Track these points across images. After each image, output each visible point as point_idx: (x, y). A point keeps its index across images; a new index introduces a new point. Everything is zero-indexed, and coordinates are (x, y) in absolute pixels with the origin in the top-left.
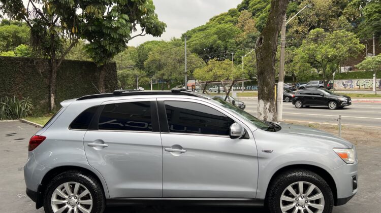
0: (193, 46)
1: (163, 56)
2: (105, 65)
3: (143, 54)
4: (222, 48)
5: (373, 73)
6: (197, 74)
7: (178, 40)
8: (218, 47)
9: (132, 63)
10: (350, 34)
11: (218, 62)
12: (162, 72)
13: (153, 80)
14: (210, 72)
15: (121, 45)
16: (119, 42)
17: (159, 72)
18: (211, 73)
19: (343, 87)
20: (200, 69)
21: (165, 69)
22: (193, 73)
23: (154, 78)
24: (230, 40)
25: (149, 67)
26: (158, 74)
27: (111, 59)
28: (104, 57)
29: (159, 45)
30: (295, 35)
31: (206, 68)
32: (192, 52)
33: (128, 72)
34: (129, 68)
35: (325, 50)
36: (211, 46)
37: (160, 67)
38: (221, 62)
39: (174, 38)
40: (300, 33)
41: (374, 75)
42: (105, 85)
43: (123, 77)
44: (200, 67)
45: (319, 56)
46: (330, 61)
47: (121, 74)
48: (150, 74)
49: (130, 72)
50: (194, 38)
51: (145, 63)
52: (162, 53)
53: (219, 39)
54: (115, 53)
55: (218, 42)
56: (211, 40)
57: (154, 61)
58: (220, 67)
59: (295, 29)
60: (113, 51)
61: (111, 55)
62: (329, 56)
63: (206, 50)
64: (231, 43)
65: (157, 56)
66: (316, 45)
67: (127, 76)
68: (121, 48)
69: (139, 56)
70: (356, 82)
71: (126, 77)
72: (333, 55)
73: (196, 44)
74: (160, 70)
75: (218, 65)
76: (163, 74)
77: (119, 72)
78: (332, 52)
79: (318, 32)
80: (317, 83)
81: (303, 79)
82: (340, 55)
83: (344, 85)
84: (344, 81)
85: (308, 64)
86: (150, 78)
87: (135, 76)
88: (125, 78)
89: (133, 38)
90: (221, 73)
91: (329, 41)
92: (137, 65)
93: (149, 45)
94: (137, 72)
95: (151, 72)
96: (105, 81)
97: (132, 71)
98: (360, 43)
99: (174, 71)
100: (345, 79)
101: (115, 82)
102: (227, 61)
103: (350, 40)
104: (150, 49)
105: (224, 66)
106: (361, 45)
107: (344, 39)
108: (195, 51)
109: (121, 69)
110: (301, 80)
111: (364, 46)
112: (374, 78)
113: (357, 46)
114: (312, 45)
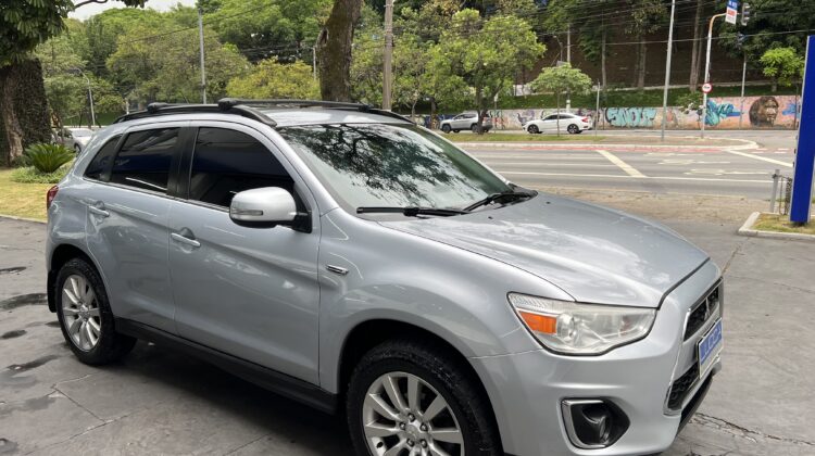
0: (225, 26)
1: (154, 47)
2: (15, 64)
3: (101, 39)
4: (292, 37)
5: (566, 97)
6: (235, 89)
7: (189, 9)
8: (282, 33)
9: (75, 59)
10: (522, 23)
11: (279, 65)
12: (153, 83)
13: (130, 102)
14: (264, 87)
15: (50, 23)
16: (46, 16)
17: (144, 83)
18: (266, 90)
19: (518, 124)
20: (242, 78)
21: (159, 78)
22: (227, 88)
23: (132, 95)
24: (307, 19)
25: (120, 71)
26: (144, 87)
27: (28, 53)
28: (12, 46)
29: (142, 20)
30: (436, 17)
31: (254, 79)
32: (223, 42)
33: (69, 81)
34: (71, 72)
35: (479, 53)
36: (266, 28)
37: (147, 72)
38: (288, 65)
39: (179, 5)
40: (445, 15)
41: (568, 101)
42: (17, 109)
43: (58, 93)
44: (242, 75)
45: (468, 64)
46: (487, 72)
47: (52, 87)
48: (123, 87)
49: (73, 82)
50: (228, 8)
51: (109, 61)
52: (151, 40)
53: (285, 14)
54: (38, 38)
55: (281, 21)
56: (266, 15)
57: (130, 57)
58: (285, 76)
59: (435, 6)
60: (35, 35)
61: (28, 43)
62: (485, 64)
63: (256, 37)
64: (309, 26)
65: (140, 48)
66: (465, 41)
67: (68, 90)
68: (52, 29)
69: (92, 43)
70: (540, 114)
71: (63, 93)
72: (490, 63)
73: (231, 23)
74: (146, 79)
75: (281, 73)
76: (156, 89)
77: (48, 81)
78: (490, 56)
79: (468, 15)
80: (474, 116)
81: (450, 106)
82: (503, 62)
83: (520, 119)
84: (521, 112)
85: (458, 78)
86: (124, 97)
87: (85, 92)
88: (61, 94)
89: (79, 6)
90: (287, 90)
91: (487, 35)
92: (89, 67)
93: (116, 20)
94: (88, 81)
95: (124, 84)
96: (17, 100)
97: (78, 79)
98: (538, 41)
99: (181, 83)
100: (521, 108)
101: (40, 104)
102: (298, 64)
103: (522, 34)
104: (119, 29)
105: (294, 75)
106: (540, 45)
107: (512, 32)
108: (231, 38)
109: (52, 73)
110: (448, 110)
111: (544, 48)
112: (568, 106)
113: (533, 47)
114: (458, 41)
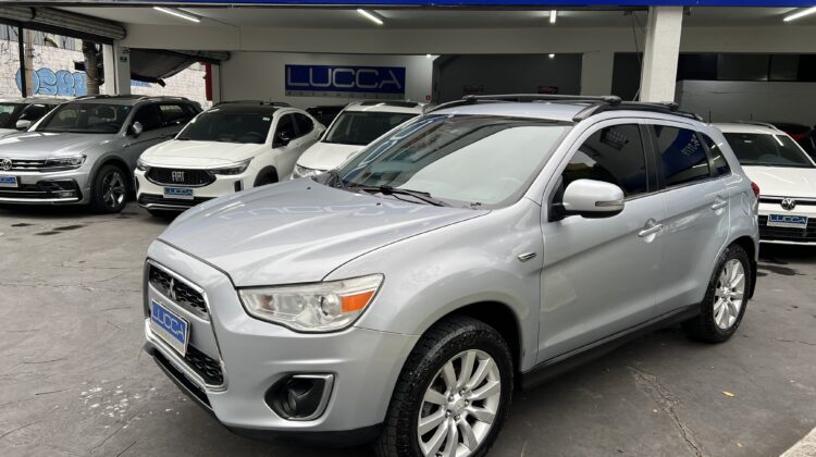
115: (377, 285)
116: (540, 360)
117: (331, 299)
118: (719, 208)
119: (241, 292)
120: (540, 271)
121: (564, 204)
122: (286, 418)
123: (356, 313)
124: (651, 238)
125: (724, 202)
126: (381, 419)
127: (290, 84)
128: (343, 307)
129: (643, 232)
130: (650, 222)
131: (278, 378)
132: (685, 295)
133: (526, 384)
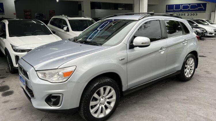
115: (74, 69)
116: (128, 88)
117: (60, 73)
118: (185, 43)
119: (37, 72)
120: (127, 63)
121: (133, 44)
122: (51, 106)
123: (68, 77)
124: (162, 53)
125: (187, 41)
126: (78, 106)
127: (167, 10)
128: (64, 75)
129: (160, 51)
130: (163, 48)
131: (48, 96)
132: (175, 68)
133: (124, 95)
